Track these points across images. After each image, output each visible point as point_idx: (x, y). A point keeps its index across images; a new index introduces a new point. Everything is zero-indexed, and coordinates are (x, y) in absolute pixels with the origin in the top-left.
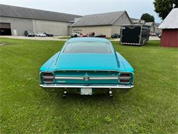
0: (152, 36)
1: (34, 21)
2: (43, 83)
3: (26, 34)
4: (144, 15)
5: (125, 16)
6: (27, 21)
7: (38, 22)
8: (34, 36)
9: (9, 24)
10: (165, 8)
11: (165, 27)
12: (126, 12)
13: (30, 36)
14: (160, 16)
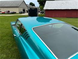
11: (46, 9)
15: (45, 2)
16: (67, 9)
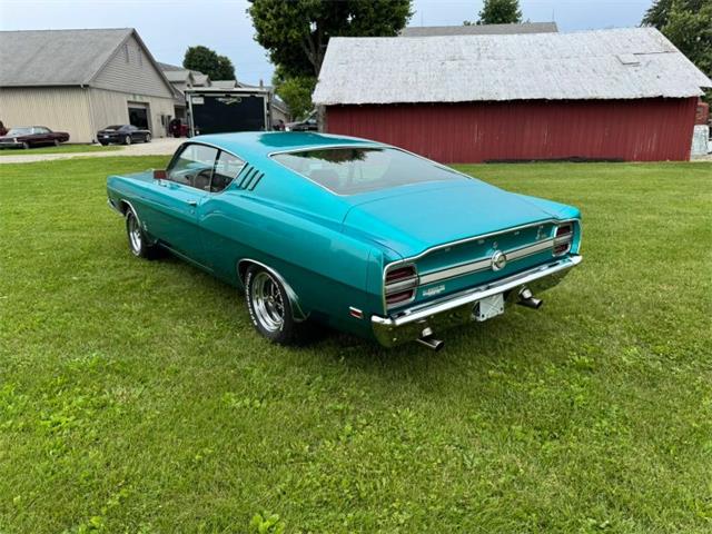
4: (192, 50)
5: (134, 50)
10: (294, 33)
11: (332, 100)
14: (275, 59)
15: (320, 45)
16: (486, 98)
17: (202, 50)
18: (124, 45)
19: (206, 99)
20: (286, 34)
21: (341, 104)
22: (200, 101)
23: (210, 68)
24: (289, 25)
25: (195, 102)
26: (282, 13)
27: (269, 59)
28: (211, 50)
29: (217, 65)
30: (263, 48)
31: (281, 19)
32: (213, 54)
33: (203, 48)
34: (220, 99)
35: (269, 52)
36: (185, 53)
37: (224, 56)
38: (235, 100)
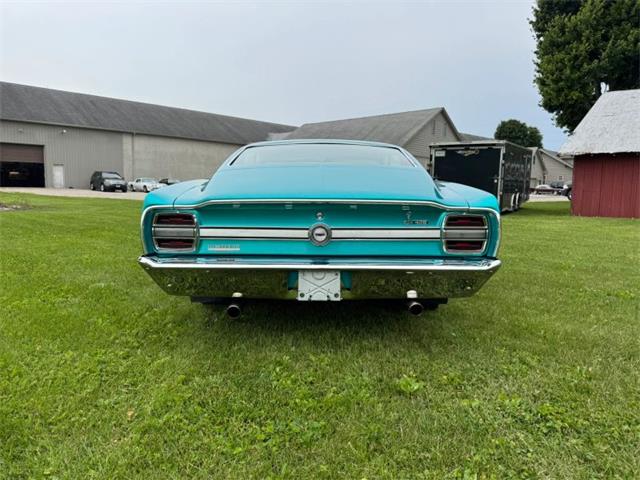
0: (539, 192)
1: (127, 141)
2: (151, 255)
3: (97, 183)
4: (504, 123)
5: (441, 124)
6: (102, 139)
7: (142, 145)
8: (124, 189)
9: (42, 147)
10: (575, 95)
11: (581, 150)
12: (443, 113)
13: (112, 189)
14: (561, 122)
17: (514, 123)
18: (433, 122)
19: (447, 152)
20: (566, 96)
21: (590, 154)
22: (442, 154)
23: (519, 138)
24: (570, 88)
25: (438, 155)
26: (563, 77)
27: (555, 122)
28: (522, 122)
29: (526, 136)
30: (547, 112)
31: (562, 83)
32: (523, 126)
33: (515, 121)
34: (460, 152)
35: (554, 115)
36: (496, 127)
37: (533, 126)
38: (473, 152)
